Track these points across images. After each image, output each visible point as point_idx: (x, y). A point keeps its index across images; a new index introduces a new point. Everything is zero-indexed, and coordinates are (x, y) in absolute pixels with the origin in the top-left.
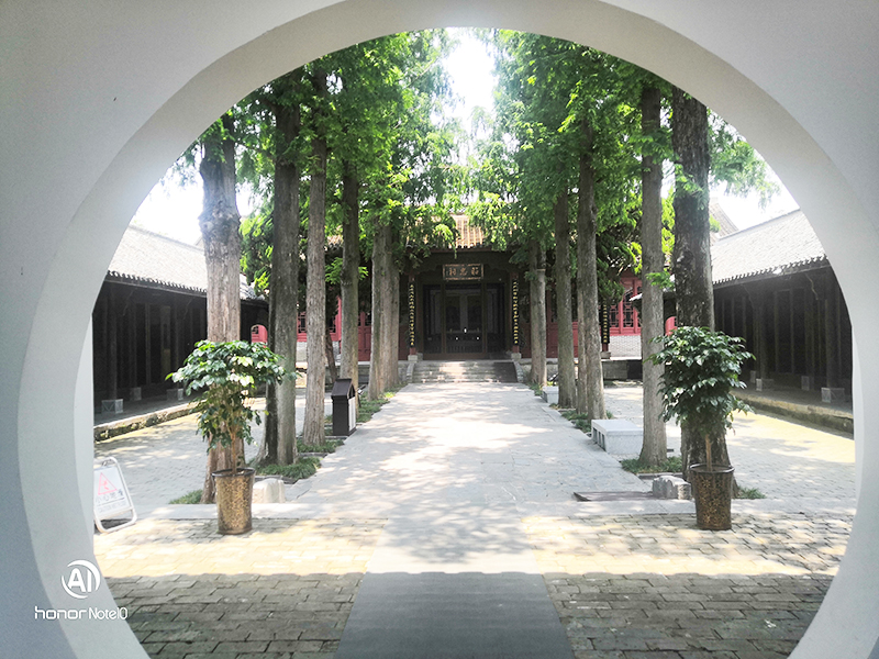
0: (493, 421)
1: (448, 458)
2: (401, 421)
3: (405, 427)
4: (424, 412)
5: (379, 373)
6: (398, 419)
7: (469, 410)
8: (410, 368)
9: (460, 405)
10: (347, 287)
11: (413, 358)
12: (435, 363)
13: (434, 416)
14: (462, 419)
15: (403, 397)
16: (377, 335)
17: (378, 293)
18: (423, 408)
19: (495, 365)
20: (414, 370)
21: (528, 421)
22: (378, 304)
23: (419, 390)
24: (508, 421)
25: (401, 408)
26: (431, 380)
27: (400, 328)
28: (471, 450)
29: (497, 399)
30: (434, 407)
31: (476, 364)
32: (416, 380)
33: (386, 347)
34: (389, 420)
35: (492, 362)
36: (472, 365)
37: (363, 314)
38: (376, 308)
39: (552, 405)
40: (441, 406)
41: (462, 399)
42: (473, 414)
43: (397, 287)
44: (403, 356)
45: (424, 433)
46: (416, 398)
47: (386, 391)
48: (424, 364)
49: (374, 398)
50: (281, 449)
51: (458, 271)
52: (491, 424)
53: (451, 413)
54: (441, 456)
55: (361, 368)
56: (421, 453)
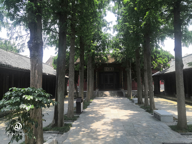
0: (121, 109)
1: (112, 124)
2: (95, 109)
3: (97, 111)
4: (101, 105)
5: (89, 94)
6: (94, 108)
7: (113, 105)
8: (96, 93)
9: (111, 103)
10: (81, 71)
11: (97, 90)
12: (102, 91)
13: (104, 107)
14: (112, 108)
15: (95, 101)
16: (89, 84)
17: (89, 74)
18: (101, 104)
19: (118, 92)
20: (97, 93)
21: (131, 109)
22: (89, 76)
23: (99, 99)
24: (126, 109)
25: (95, 104)
26: (102, 96)
27: (94, 83)
28: (118, 120)
29: (120, 102)
30: (103, 104)
31: (113, 92)
32: (98, 96)
33: (91, 87)
34: (92, 108)
35: (117, 91)
36: (112, 92)
37: (85, 79)
38: (88, 78)
39: (136, 104)
40: (105, 104)
41: (111, 102)
42: (115, 106)
43: (93, 72)
44: (95, 90)
45: (103, 113)
46: (99, 101)
47: (91, 99)
48: (100, 92)
49: (88, 101)
50: (59, 121)
51: (108, 69)
52: (121, 110)
53: (109, 106)
54: (109, 123)
55: (84, 93)
56: (103, 121)
